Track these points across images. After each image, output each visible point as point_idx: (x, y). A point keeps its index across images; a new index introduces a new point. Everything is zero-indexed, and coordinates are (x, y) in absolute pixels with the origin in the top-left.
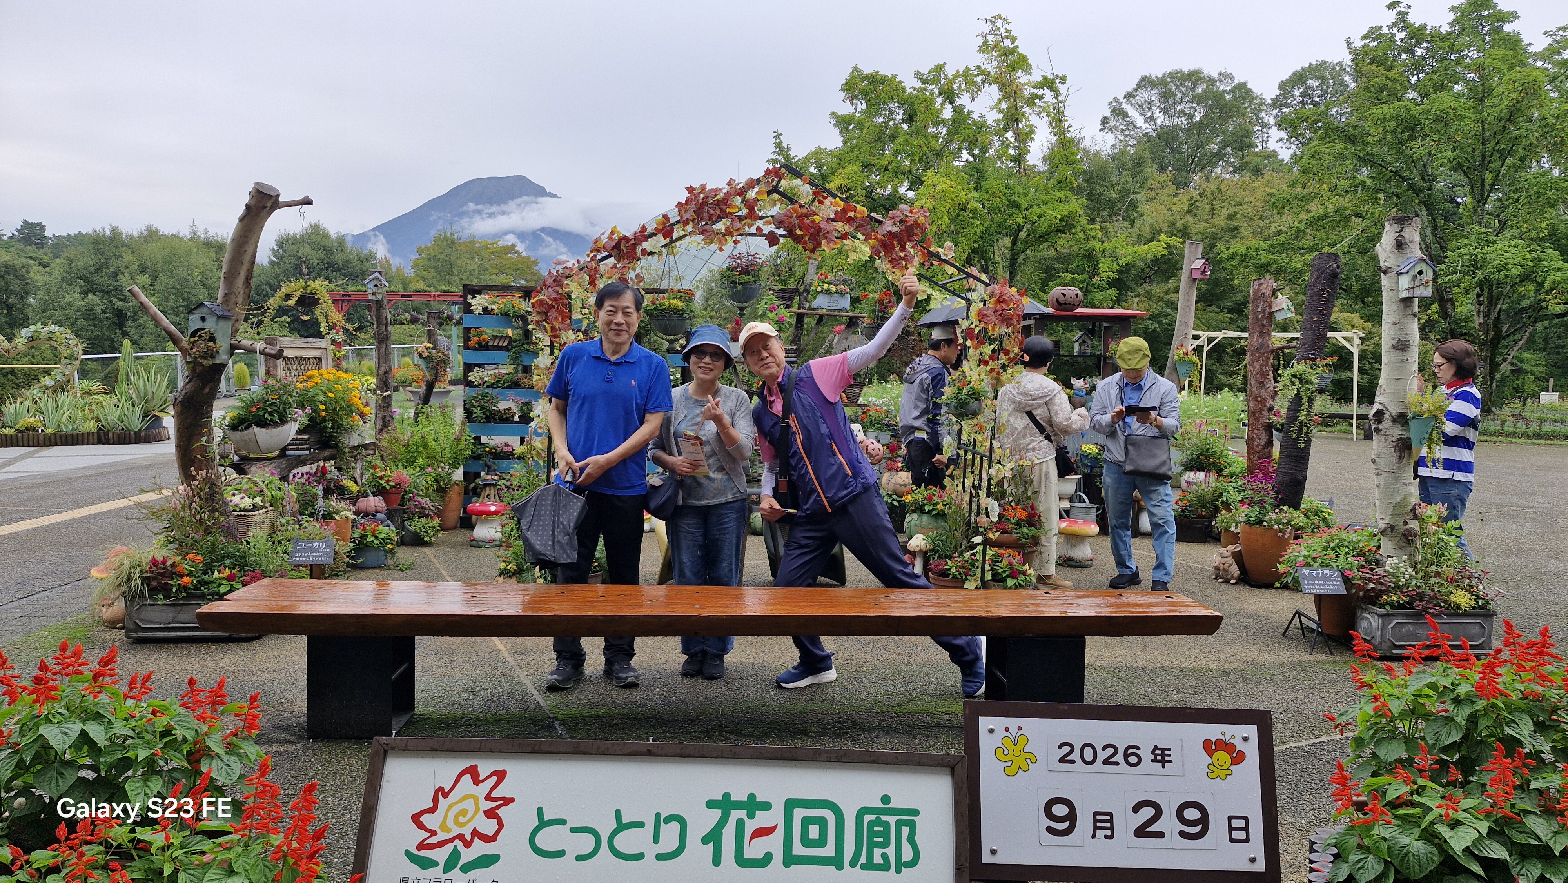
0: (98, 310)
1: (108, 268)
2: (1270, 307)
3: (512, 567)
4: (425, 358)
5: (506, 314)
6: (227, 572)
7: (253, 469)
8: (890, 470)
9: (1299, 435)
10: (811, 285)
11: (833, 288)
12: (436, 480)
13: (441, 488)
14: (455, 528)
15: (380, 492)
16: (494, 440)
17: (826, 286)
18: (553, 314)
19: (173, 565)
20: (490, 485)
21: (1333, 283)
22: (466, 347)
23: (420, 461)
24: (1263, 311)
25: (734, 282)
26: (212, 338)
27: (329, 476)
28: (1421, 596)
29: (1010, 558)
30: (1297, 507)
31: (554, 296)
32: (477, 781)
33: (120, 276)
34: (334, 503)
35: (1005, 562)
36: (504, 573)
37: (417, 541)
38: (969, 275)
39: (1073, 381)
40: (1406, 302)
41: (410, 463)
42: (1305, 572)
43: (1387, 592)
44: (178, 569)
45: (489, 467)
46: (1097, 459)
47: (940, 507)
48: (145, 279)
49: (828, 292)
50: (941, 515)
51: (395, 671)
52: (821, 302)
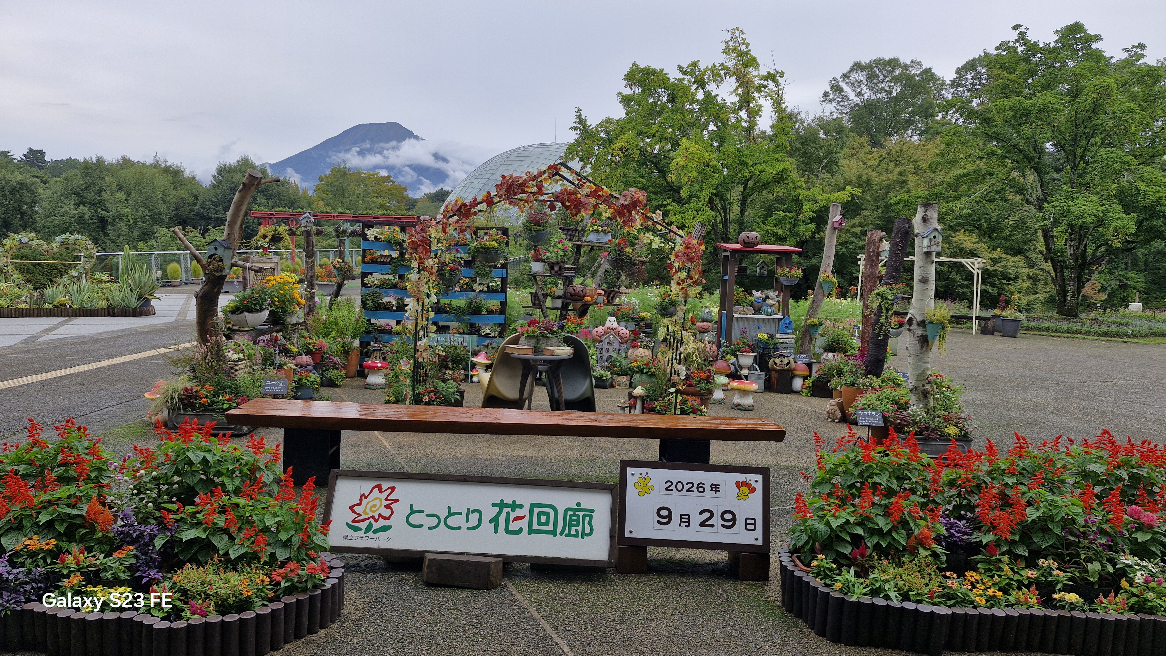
0: (87, 217)
1: (94, 186)
2: (878, 248)
3: (393, 399)
4: (337, 269)
5: (389, 242)
6: (228, 397)
7: (236, 336)
8: (633, 347)
9: (880, 332)
10: (586, 227)
11: (600, 229)
12: (343, 346)
13: (346, 352)
14: (354, 377)
15: (309, 352)
16: (380, 322)
17: (595, 227)
18: (420, 249)
19: (196, 391)
20: (376, 350)
21: (906, 237)
22: (363, 262)
23: (334, 334)
24: (873, 251)
25: (531, 230)
26: (221, 260)
27: (279, 342)
28: (927, 428)
29: (692, 402)
30: (878, 376)
31: (421, 238)
32: (381, 491)
33: (103, 193)
34: (284, 359)
35: (689, 404)
36: (388, 402)
37: (331, 384)
38: (671, 231)
39: (754, 292)
40: (928, 254)
41: (327, 335)
42: (861, 413)
43: (907, 426)
44: (200, 394)
45: (376, 339)
46: (766, 343)
47: (653, 370)
48: (120, 196)
49: (597, 231)
50: (653, 375)
51: (331, 449)
52: (592, 237)
